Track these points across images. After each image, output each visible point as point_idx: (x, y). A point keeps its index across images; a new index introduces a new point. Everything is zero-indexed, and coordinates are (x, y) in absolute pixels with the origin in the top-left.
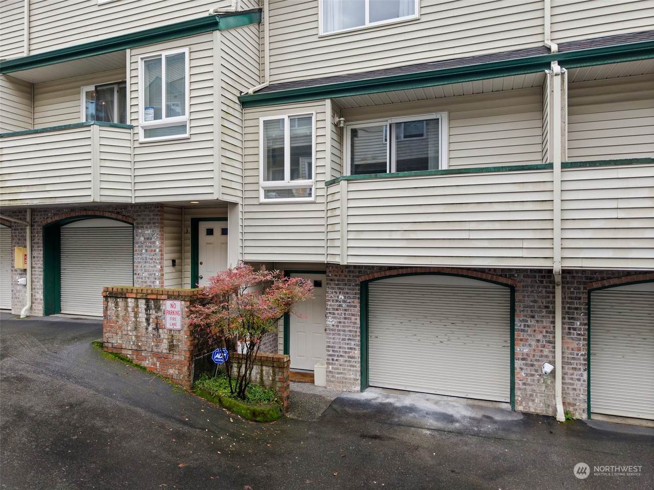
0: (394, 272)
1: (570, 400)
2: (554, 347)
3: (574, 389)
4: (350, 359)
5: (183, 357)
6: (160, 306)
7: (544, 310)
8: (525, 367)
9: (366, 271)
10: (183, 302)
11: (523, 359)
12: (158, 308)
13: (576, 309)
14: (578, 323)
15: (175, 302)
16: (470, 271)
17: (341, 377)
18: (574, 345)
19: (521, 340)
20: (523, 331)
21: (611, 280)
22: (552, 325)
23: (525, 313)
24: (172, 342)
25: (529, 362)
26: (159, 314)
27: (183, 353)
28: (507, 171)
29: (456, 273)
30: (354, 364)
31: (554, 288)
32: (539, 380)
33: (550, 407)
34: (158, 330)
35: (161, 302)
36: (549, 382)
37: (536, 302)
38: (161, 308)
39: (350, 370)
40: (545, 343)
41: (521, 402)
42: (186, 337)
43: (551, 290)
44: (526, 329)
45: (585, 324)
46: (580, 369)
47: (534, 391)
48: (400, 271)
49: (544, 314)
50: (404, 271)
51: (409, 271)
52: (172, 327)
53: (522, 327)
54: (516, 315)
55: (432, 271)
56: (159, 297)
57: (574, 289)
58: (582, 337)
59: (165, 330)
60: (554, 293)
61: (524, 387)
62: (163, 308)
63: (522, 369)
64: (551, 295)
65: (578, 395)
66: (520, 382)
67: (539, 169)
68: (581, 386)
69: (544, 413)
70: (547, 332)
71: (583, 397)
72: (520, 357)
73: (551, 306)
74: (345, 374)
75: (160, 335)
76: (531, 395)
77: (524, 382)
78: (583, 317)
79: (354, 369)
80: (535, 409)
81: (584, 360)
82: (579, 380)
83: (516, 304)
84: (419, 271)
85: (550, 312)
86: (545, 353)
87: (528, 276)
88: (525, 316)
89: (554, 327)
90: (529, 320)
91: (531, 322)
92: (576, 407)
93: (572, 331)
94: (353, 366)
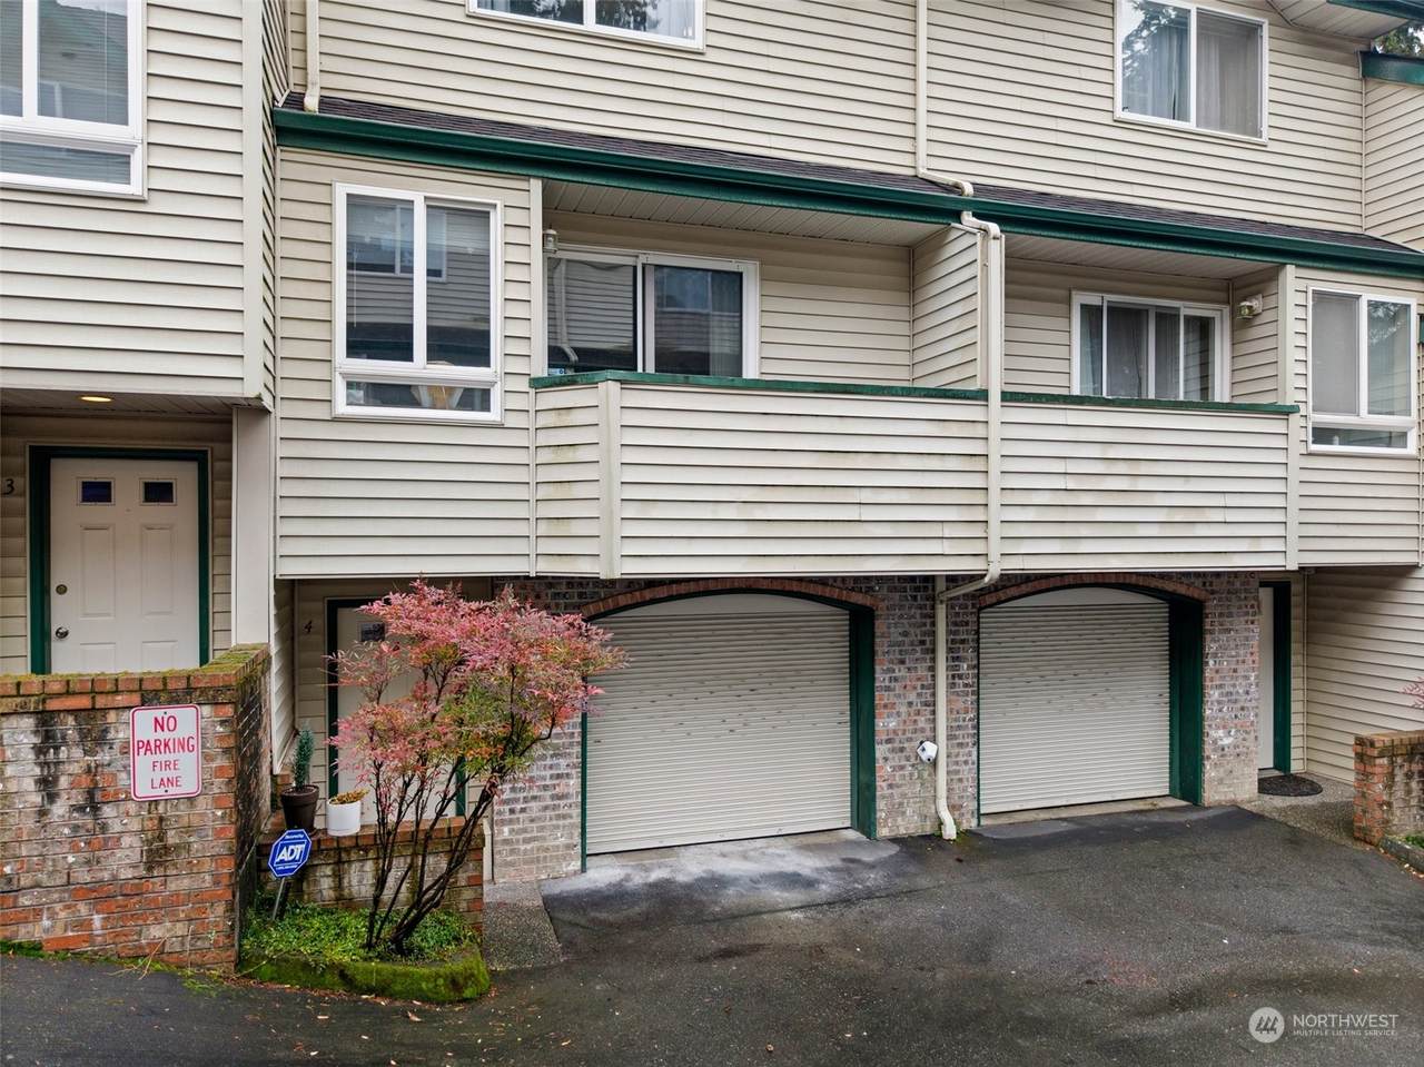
0: (662, 592)
1: (955, 800)
2: (934, 712)
3: (960, 780)
4: (557, 802)
5: (207, 877)
6: (106, 731)
7: (918, 649)
8: (890, 756)
9: (597, 593)
10: (206, 710)
11: (889, 741)
12: (95, 738)
13: (963, 641)
14: (965, 666)
15: (171, 712)
16: (804, 584)
17: (532, 849)
18: (960, 705)
19: (885, 706)
20: (888, 689)
21: (1008, 591)
22: (930, 673)
23: (891, 656)
24: (161, 838)
25: (897, 745)
26: (103, 756)
27: (208, 865)
28: (920, 397)
29: (779, 588)
30: (566, 811)
31: (933, 608)
32: (911, 775)
33: (928, 819)
34: (95, 809)
35: (112, 717)
36: (926, 774)
37: (906, 636)
38: (110, 736)
39: (557, 827)
40: (919, 707)
41: (886, 820)
42: (219, 813)
43: (929, 611)
44: (892, 685)
45: (974, 667)
46: (968, 744)
47: (904, 795)
48: (675, 589)
49: (918, 655)
50: (683, 589)
51: (692, 587)
52: (160, 792)
53: (887, 683)
54: (877, 662)
55: (736, 585)
56: (101, 702)
57: (960, 608)
58: (970, 690)
59: (132, 807)
60: (934, 617)
61: (890, 791)
62: (121, 735)
63: (886, 759)
64: (928, 621)
65: (965, 790)
66: (884, 784)
67: (968, 398)
68: (967, 772)
69: (920, 832)
70: (923, 687)
71: (972, 791)
72: (884, 737)
73: (928, 639)
74: (544, 839)
75: (104, 828)
76: (901, 804)
77: (890, 782)
78: (970, 654)
79: (568, 821)
80: (907, 829)
81: (973, 727)
82: (966, 762)
83: (877, 640)
84: (712, 586)
85: (926, 651)
86: (921, 725)
87: (895, 588)
88: (891, 662)
89: (933, 676)
90: (896, 667)
91: (900, 672)
92: (963, 810)
93: (957, 681)
94: (564, 817)
